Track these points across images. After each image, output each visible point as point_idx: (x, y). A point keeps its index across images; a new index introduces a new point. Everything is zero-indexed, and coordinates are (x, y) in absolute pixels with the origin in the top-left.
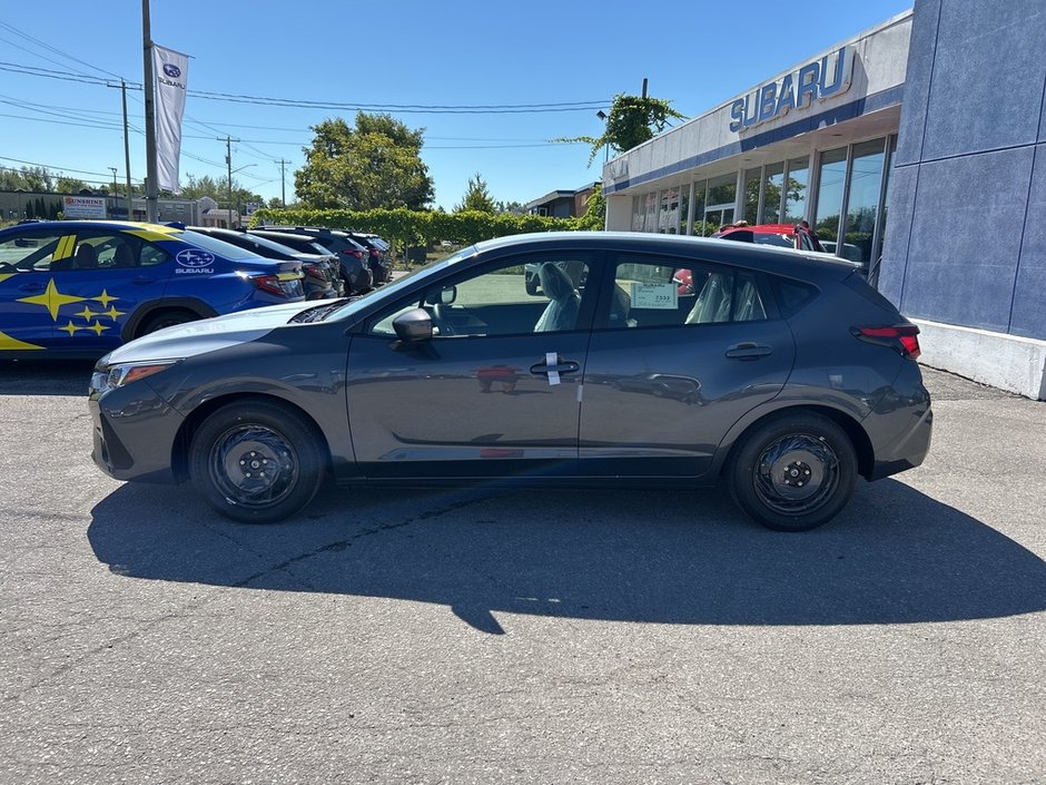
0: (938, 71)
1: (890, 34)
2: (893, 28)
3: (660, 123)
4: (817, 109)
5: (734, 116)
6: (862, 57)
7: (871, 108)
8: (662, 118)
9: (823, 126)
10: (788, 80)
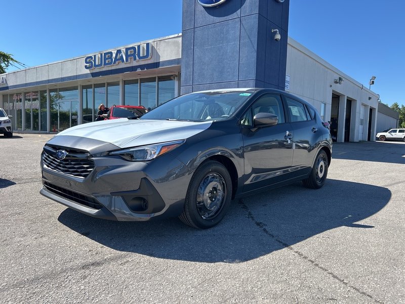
0: (196, 56)
1: (169, 41)
2: (170, 40)
3: (6, 63)
4: (135, 64)
5: (86, 62)
6: (156, 47)
7: (163, 65)
8: (8, 61)
9: (139, 70)
10: (119, 52)
